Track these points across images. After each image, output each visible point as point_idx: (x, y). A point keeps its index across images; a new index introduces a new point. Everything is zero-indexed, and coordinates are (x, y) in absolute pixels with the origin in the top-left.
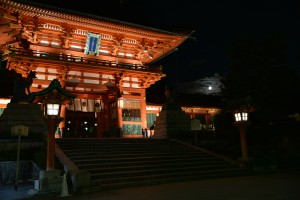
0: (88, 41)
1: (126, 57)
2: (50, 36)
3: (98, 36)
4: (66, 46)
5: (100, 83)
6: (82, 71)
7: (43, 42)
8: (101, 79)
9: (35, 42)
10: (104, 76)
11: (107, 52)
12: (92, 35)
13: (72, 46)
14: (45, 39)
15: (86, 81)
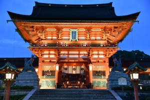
0: (71, 34)
1: (96, 40)
2: (52, 34)
3: (76, 30)
4: (60, 38)
5: (79, 57)
6: (68, 51)
7: (48, 38)
8: (79, 54)
9: (44, 38)
10: (81, 53)
11: (84, 38)
12: (72, 30)
13: (64, 38)
14: (49, 36)
15: (70, 56)
